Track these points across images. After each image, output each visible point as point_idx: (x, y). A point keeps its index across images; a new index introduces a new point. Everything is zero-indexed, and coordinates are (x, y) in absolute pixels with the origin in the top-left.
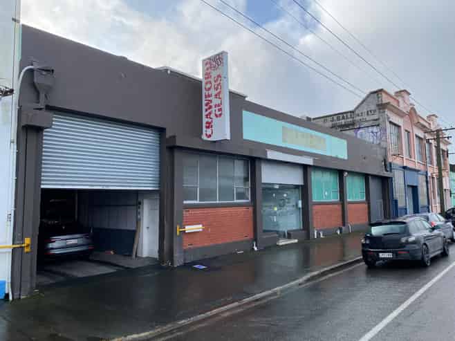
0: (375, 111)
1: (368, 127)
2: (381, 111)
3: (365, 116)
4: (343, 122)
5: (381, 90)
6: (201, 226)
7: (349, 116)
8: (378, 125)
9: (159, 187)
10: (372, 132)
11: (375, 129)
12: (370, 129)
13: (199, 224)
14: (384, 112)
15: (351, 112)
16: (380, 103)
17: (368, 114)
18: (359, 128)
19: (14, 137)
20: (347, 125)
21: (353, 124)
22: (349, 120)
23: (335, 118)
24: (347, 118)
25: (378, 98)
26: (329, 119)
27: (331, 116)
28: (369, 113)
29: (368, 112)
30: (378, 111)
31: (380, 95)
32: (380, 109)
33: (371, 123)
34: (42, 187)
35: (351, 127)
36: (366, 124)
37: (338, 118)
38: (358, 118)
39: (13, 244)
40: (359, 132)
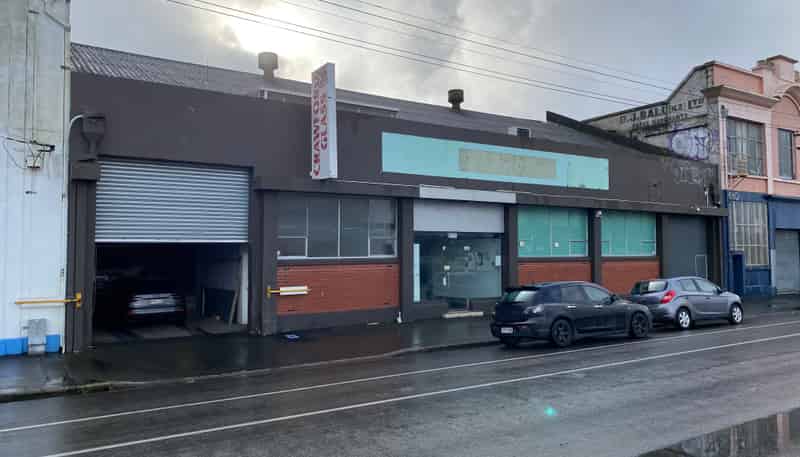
0: (701, 101)
1: (689, 129)
2: (711, 100)
3: (686, 111)
4: (650, 121)
5: (712, 64)
6: (305, 288)
7: (660, 112)
8: (706, 126)
9: (248, 239)
10: (696, 138)
11: (701, 133)
12: (693, 133)
13: (304, 285)
14: (716, 102)
15: (663, 103)
16: (710, 86)
17: (690, 108)
18: (676, 131)
19: (65, 191)
20: (656, 127)
21: (666, 124)
22: (660, 118)
23: (638, 114)
24: (657, 114)
25: (707, 77)
26: (629, 116)
27: (630, 111)
28: (693, 105)
29: (690, 103)
30: (705, 100)
31: (710, 73)
32: (708, 98)
33: (693, 122)
34: (97, 240)
35: (662, 130)
36: (686, 124)
37: (643, 116)
38: (673, 114)
39: (67, 298)
40: (674, 138)
